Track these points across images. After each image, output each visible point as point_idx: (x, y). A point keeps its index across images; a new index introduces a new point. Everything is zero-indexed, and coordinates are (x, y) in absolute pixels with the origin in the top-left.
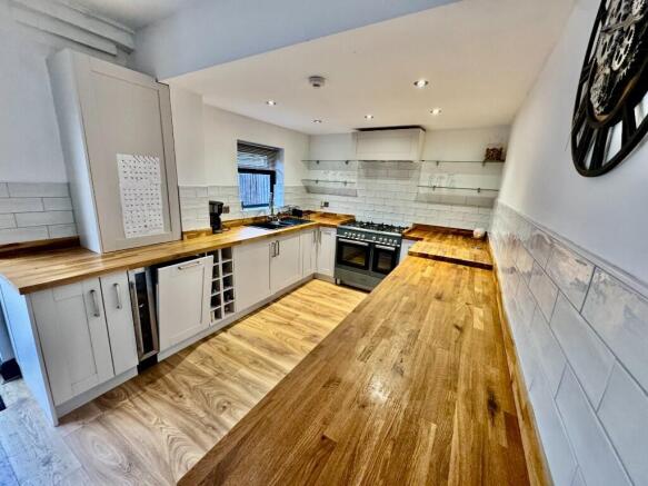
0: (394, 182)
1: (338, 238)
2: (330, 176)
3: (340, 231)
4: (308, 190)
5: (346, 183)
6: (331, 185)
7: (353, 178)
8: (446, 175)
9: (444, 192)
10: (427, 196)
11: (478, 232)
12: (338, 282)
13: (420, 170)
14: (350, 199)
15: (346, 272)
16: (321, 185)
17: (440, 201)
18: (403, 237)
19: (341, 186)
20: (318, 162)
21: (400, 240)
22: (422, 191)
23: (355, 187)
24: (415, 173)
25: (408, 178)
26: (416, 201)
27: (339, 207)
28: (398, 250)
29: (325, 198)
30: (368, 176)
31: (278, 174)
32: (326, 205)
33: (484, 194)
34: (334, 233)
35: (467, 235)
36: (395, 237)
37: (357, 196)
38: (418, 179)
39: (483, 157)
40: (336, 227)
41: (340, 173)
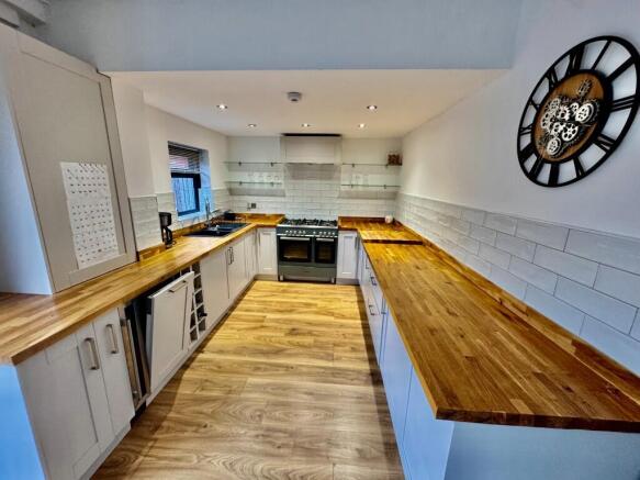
0: (318, 182)
1: (278, 237)
2: (256, 178)
3: (279, 230)
4: (231, 192)
5: (272, 184)
6: (257, 187)
7: (279, 179)
8: (361, 176)
9: (360, 189)
10: (347, 192)
11: (389, 219)
12: (281, 278)
13: (340, 171)
14: (279, 199)
15: (287, 267)
16: (245, 186)
17: (358, 196)
18: (340, 229)
19: (266, 187)
20: (240, 164)
21: (337, 231)
22: (343, 188)
23: (283, 187)
24: (336, 174)
25: (330, 178)
26: (339, 197)
27: (267, 207)
28: (336, 240)
29: (252, 200)
30: (294, 177)
31: (202, 176)
32: (254, 206)
33: (389, 190)
34: (273, 233)
35: (381, 221)
36: (332, 230)
37: (284, 196)
38: (339, 179)
39: (387, 162)
40: (275, 226)
41: (265, 174)
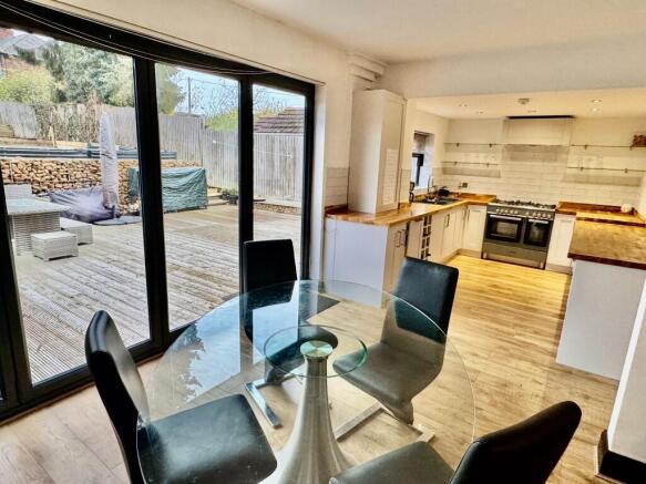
0: (541, 164)
1: (488, 215)
2: (472, 158)
3: (490, 208)
4: (445, 171)
5: (488, 164)
6: (472, 167)
7: (496, 160)
8: (593, 158)
9: (592, 172)
10: (574, 175)
11: (626, 208)
12: (485, 256)
13: (567, 153)
14: (494, 180)
15: (493, 245)
16: (459, 166)
17: (588, 181)
18: (557, 211)
19: (482, 167)
20: (458, 145)
21: (553, 215)
22: (569, 171)
23: (499, 168)
24: (563, 156)
25: (555, 160)
26: (563, 181)
27: (478, 187)
28: (551, 223)
29: (464, 179)
30: (513, 159)
31: (426, 157)
32: (465, 185)
33: (630, 174)
34: (484, 210)
35: (617, 210)
36: (547, 212)
37: (499, 177)
38: (566, 161)
39: (630, 142)
40: (486, 205)
41: (482, 155)
